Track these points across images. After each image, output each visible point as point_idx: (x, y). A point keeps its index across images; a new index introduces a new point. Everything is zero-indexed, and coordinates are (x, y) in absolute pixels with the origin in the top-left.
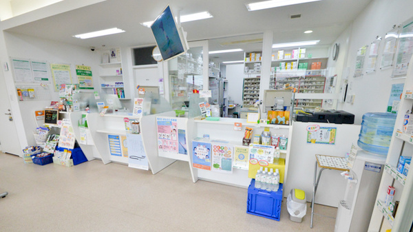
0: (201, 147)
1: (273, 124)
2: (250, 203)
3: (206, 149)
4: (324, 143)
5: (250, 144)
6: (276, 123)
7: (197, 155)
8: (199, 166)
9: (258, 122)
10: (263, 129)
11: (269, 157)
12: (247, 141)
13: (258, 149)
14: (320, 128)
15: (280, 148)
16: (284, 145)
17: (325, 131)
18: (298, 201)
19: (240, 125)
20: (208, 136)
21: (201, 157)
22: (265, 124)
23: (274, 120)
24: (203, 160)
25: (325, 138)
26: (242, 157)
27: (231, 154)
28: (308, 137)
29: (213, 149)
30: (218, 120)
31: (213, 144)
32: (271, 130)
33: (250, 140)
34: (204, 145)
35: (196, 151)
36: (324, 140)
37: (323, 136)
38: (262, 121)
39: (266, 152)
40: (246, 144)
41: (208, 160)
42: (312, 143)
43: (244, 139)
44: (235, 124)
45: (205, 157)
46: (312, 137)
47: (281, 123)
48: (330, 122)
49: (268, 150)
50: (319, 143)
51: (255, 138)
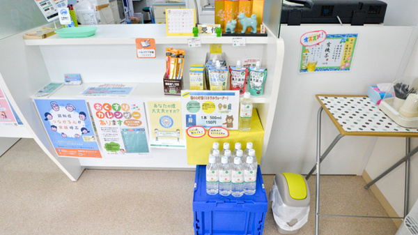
0: (63, 110)
1: (229, 34)
2: (200, 224)
3: (75, 116)
4: (331, 69)
5: (183, 92)
6: (237, 33)
7: (59, 131)
8: (72, 152)
9: (196, 32)
10: (208, 50)
11: (228, 118)
12: (174, 85)
13: (201, 102)
14: (327, 37)
15: (252, 94)
16: (259, 84)
17: (335, 42)
18: (295, 203)
19: (151, 43)
20: (79, 78)
21: (71, 134)
22: (211, 37)
23: (231, 25)
24: (77, 138)
25: (334, 58)
26: (167, 122)
27: (142, 119)
28: (303, 58)
29: (94, 112)
30: (93, 34)
31: (92, 100)
32: (224, 50)
33: (180, 82)
34: (68, 104)
35: (52, 122)
36: (331, 63)
37: (330, 54)
38: (204, 30)
39: (220, 106)
40: (172, 91)
41: (88, 139)
42: (310, 70)
43: (166, 78)
44: (139, 41)
45: (80, 133)
46: (310, 58)
47: (249, 34)
48: (343, 23)
49: (225, 102)
50: (321, 69)
51: (192, 76)
